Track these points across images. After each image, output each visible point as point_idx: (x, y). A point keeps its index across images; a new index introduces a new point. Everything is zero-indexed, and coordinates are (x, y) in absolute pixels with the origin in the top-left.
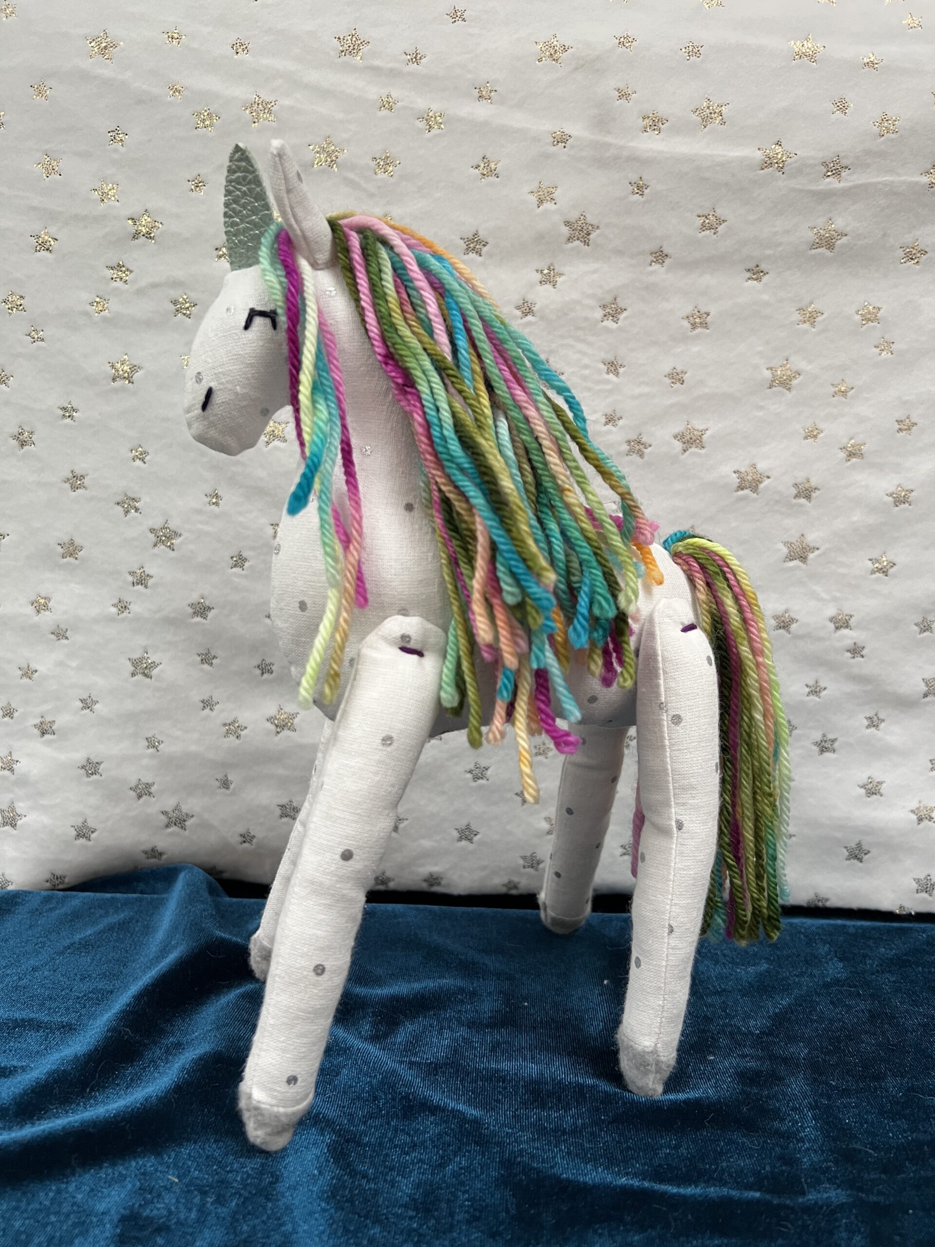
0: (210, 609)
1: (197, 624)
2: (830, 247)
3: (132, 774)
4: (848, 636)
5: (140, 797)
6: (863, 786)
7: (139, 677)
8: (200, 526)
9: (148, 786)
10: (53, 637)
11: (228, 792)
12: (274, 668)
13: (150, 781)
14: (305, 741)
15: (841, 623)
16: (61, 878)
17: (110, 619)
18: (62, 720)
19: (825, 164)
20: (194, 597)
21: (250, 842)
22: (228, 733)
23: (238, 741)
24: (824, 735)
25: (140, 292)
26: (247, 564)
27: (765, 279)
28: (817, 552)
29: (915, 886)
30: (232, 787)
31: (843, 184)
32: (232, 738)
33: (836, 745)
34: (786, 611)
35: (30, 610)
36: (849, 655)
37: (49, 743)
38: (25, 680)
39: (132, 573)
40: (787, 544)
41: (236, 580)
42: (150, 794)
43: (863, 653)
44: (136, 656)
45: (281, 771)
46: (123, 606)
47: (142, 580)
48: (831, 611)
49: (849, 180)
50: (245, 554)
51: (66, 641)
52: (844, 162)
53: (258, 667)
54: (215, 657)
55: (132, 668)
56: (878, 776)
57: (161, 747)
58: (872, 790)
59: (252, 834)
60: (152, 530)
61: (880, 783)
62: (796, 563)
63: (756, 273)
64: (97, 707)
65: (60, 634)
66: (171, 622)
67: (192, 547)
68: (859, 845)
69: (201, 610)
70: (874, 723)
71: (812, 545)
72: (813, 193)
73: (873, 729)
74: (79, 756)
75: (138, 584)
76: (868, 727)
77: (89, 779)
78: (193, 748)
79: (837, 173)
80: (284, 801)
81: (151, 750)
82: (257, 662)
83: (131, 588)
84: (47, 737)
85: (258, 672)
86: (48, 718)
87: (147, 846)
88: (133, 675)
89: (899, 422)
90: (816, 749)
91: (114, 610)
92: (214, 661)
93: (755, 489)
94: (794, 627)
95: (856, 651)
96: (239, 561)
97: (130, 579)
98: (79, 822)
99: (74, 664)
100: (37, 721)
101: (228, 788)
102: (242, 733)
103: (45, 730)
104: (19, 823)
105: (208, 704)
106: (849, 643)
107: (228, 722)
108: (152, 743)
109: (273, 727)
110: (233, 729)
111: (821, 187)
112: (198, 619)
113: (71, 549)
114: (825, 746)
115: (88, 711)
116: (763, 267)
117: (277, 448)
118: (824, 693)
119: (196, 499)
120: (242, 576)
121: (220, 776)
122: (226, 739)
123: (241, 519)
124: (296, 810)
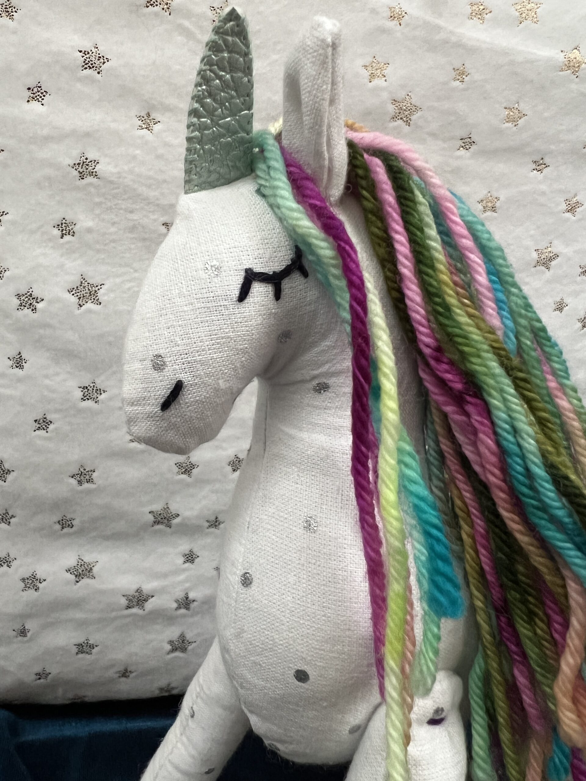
0: (9, 472)
11: (25, 639)
12: (74, 523)
14: (104, 587)
21: (46, 677)
22: (26, 588)
23: (36, 593)
26: (51, 427)
27: (546, 171)
30: (29, 635)
32: (31, 592)
41: (39, 442)
45: (79, 615)
50: (49, 417)
53: (59, 522)
54: (13, 516)
59: (48, 671)
63: (540, 165)
80: (81, 640)
82: (56, 517)
85: (58, 527)
92: (12, 520)
96: (43, 424)
101: (25, 636)
102: (41, 586)
107: (27, 575)
109: (73, 577)
110: (32, 582)
116: (547, 160)
117: (90, 311)
120: (46, 439)
121: (18, 627)
122: (25, 593)
123: (47, 382)
124: (92, 647)
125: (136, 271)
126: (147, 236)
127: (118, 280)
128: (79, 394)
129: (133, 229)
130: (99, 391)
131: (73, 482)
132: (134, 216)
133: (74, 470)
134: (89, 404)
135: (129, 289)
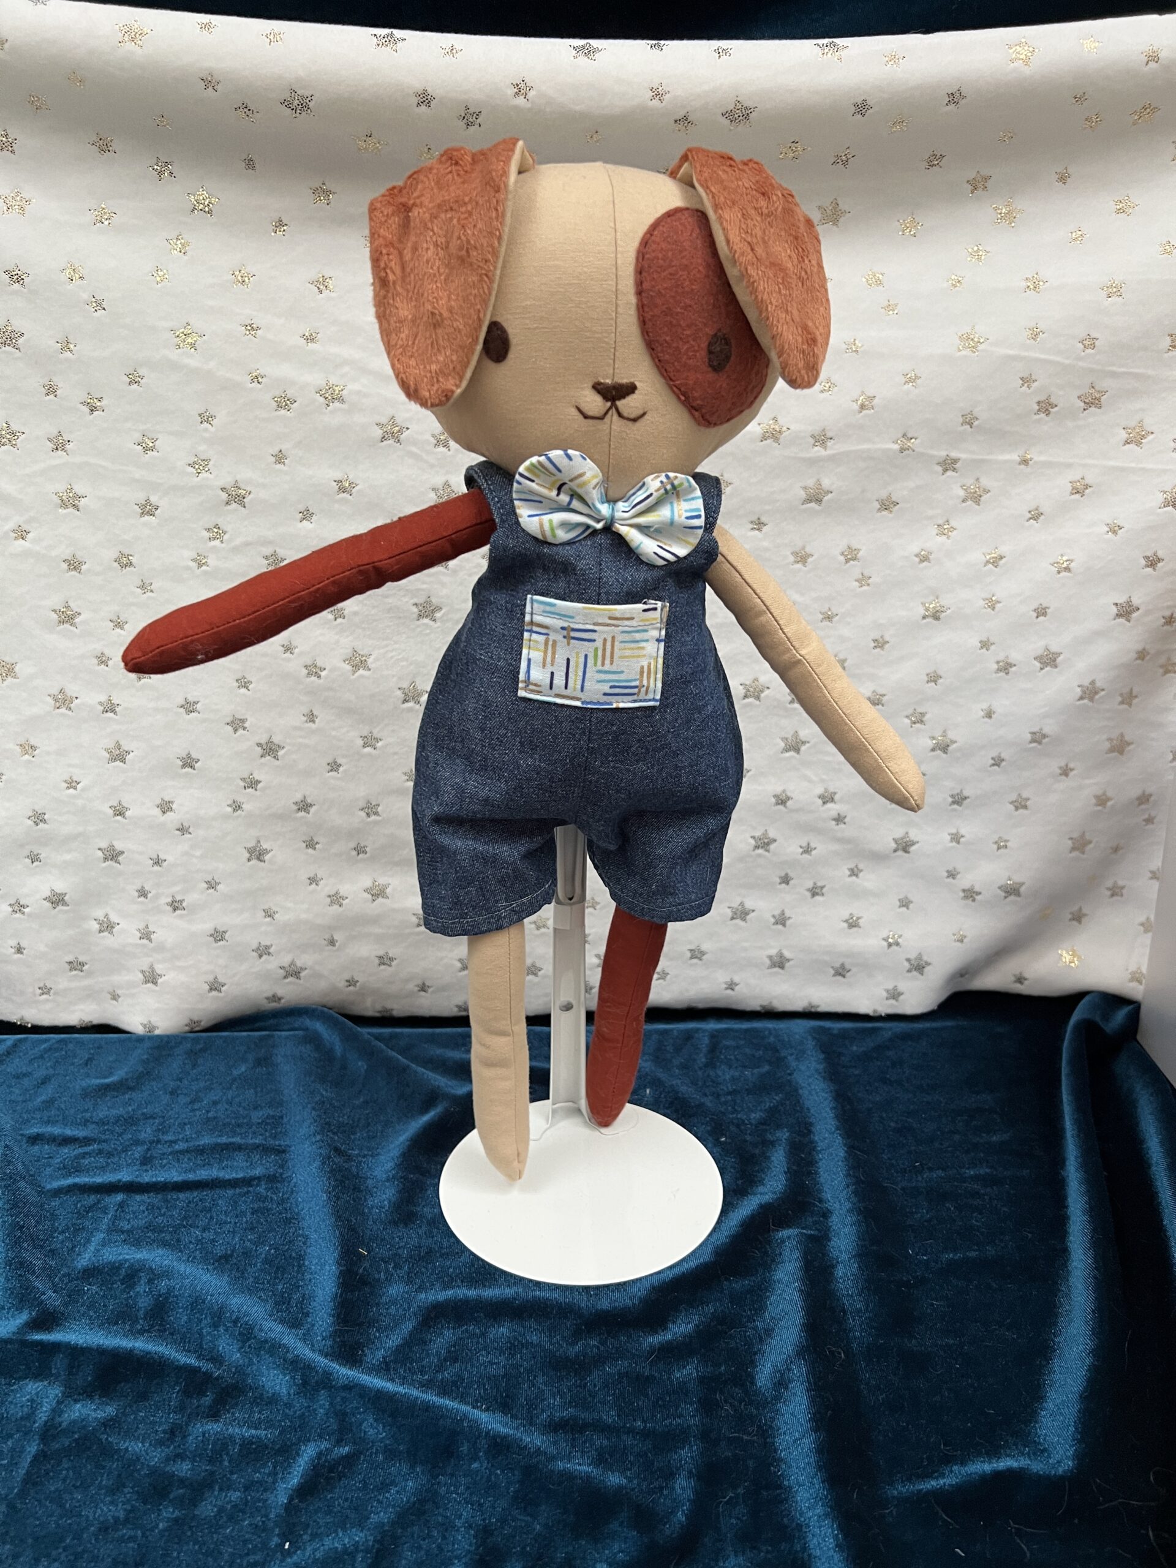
0: (311, 805)
1: (302, 817)
2: (819, 501)
3: (253, 939)
4: (833, 809)
5: (260, 956)
6: (846, 921)
7: (254, 862)
8: (301, 740)
9: (267, 947)
10: (178, 832)
11: (334, 948)
12: (367, 849)
13: (268, 944)
14: (396, 906)
15: (827, 798)
16: (199, 1022)
17: (226, 817)
18: (189, 899)
19: (813, 436)
20: (298, 797)
21: (355, 985)
22: (332, 903)
23: (341, 909)
24: (815, 884)
25: (236, 550)
26: (341, 769)
27: (765, 529)
28: (807, 745)
29: (885, 994)
30: (337, 944)
31: (829, 452)
32: (336, 907)
33: (824, 890)
34: (784, 791)
35: (158, 812)
36: (834, 823)
37: (181, 916)
38: (156, 868)
39: (244, 779)
40: (785, 739)
41: (332, 781)
42: (269, 954)
43: (846, 820)
44: (250, 845)
45: (377, 930)
46: (237, 807)
47: (253, 784)
48: (820, 790)
49: (833, 448)
50: (339, 761)
51: (187, 836)
52: (829, 434)
53: (355, 849)
54: (317, 843)
55: (248, 855)
56: (856, 914)
57: (276, 916)
58: (853, 924)
59: (356, 979)
60: (259, 745)
61: (858, 918)
62: (792, 753)
63: (759, 525)
64: (219, 887)
65: (183, 830)
66: (281, 817)
67: (294, 756)
68: (843, 966)
69: (304, 806)
70: (854, 872)
71: (803, 740)
72: (804, 460)
73: (854, 878)
74: (209, 927)
75: (249, 787)
76: (850, 876)
77: (216, 945)
78: (304, 916)
79: (823, 444)
80: (381, 953)
81: (268, 919)
82: (353, 845)
83: (244, 791)
84: (178, 912)
85: (354, 853)
86: (178, 898)
87: (269, 994)
88: (249, 860)
89: (875, 641)
90: (808, 894)
91: (230, 809)
92: (317, 846)
93: (758, 698)
94: (789, 803)
95: (839, 819)
96: (334, 766)
97: (242, 784)
98: (211, 978)
99: (198, 853)
100: (169, 900)
101: (334, 945)
102: (344, 902)
103: (176, 905)
104: (160, 981)
105: (313, 880)
106: (834, 814)
107: (332, 893)
108: (269, 914)
109: (370, 896)
110: (336, 899)
111: (808, 455)
112: (302, 814)
113: (189, 762)
114: (815, 891)
115: (212, 890)
116: (763, 519)
117: (362, 676)
118: (814, 852)
119: (295, 718)
120: (338, 779)
121: (327, 936)
122: (331, 908)
123: (334, 733)
124: (391, 959)
125: (396, 643)
126: (401, 615)
127: (382, 651)
128: (360, 742)
129: (389, 610)
130: (377, 740)
131: (363, 814)
132: (390, 600)
133: (362, 804)
134: (368, 750)
135: (392, 657)
